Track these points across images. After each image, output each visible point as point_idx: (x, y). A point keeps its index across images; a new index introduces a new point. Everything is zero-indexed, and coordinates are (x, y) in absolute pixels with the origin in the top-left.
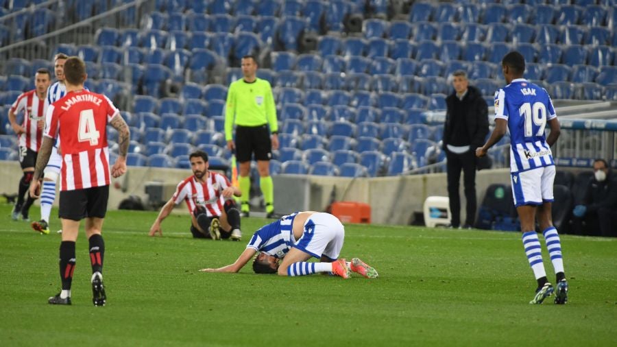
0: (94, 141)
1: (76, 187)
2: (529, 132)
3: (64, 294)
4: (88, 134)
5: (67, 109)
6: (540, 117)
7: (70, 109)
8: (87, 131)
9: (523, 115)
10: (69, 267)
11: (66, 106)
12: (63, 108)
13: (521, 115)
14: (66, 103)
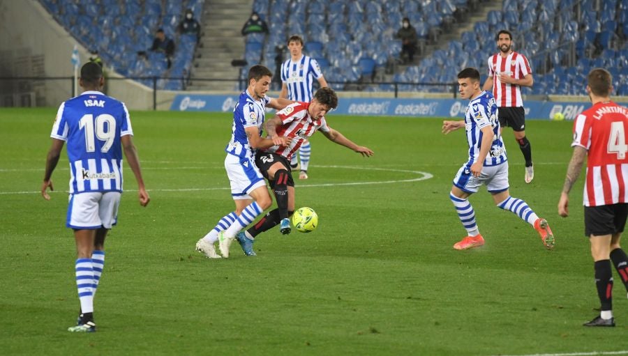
0: (622, 155)
1: (606, 202)
2: (91, 147)
3: (606, 315)
4: (617, 146)
5: (599, 118)
6: (105, 130)
7: (603, 118)
8: (616, 144)
9: (84, 128)
10: (609, 285)
11: (598, 115)
12: (595, 116)
13: (80, 128)
14: (597, 112)
